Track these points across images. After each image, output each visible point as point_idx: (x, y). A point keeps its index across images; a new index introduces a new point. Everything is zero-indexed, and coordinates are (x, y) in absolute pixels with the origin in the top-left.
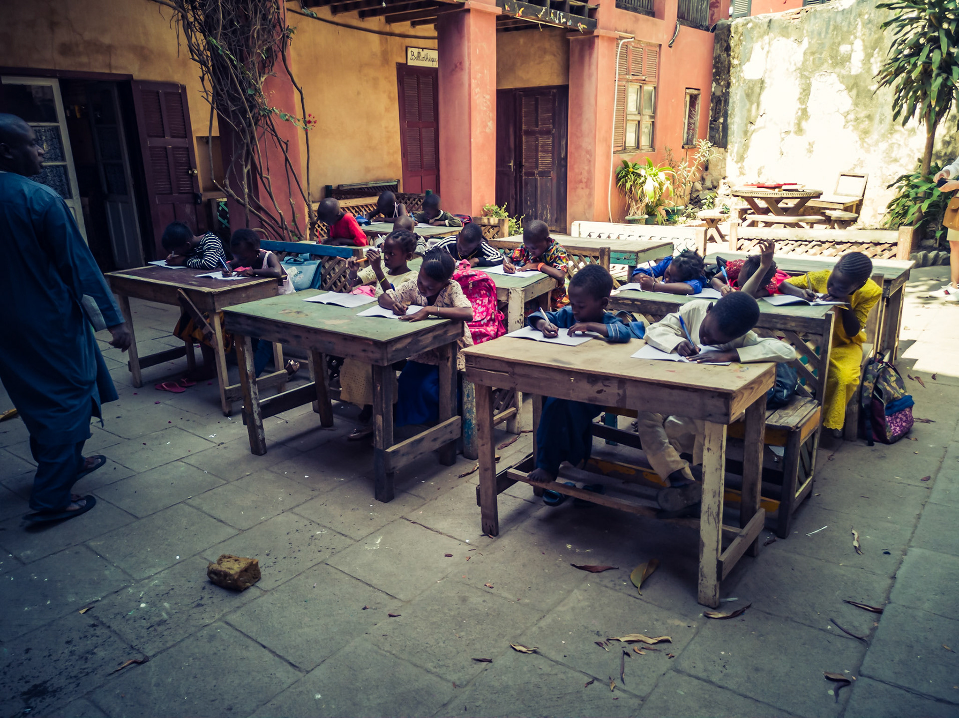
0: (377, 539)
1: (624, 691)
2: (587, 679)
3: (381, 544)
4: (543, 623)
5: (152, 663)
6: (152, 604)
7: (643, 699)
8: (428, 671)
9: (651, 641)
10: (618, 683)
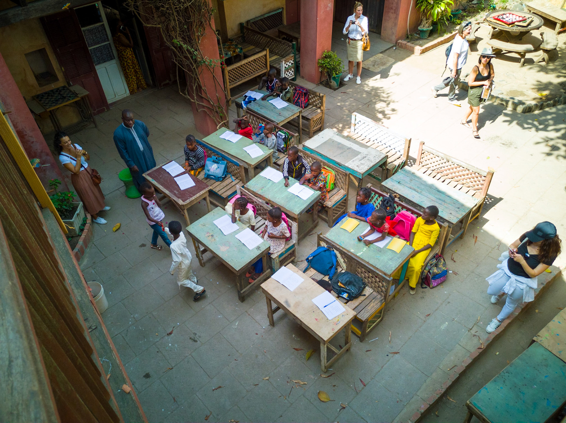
0: (236, 322)
1: (288, 401)
2: (280, 395)
3: (238, 325)
4: (275, 371)
5: (174, 370)
6: (172, 345)
7: (292, 404)
8: (241, 384)
9: (302, 383)
10: (287, 398)
